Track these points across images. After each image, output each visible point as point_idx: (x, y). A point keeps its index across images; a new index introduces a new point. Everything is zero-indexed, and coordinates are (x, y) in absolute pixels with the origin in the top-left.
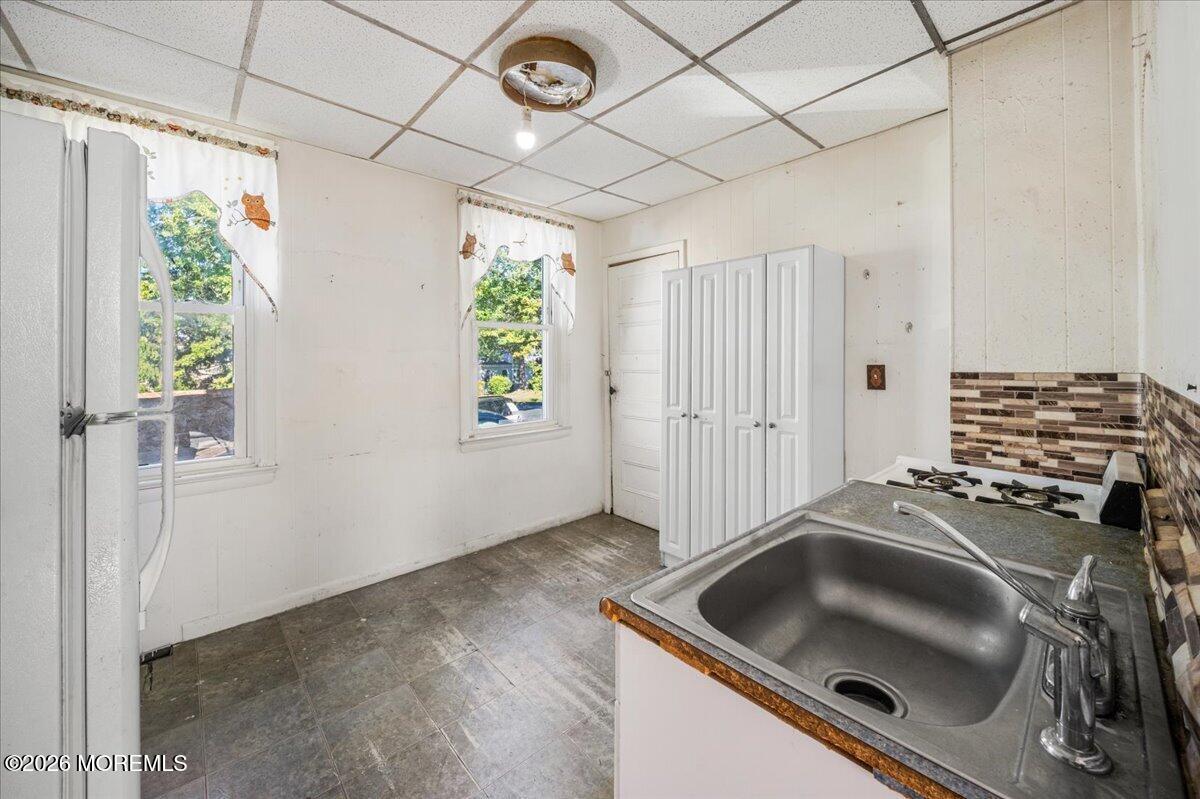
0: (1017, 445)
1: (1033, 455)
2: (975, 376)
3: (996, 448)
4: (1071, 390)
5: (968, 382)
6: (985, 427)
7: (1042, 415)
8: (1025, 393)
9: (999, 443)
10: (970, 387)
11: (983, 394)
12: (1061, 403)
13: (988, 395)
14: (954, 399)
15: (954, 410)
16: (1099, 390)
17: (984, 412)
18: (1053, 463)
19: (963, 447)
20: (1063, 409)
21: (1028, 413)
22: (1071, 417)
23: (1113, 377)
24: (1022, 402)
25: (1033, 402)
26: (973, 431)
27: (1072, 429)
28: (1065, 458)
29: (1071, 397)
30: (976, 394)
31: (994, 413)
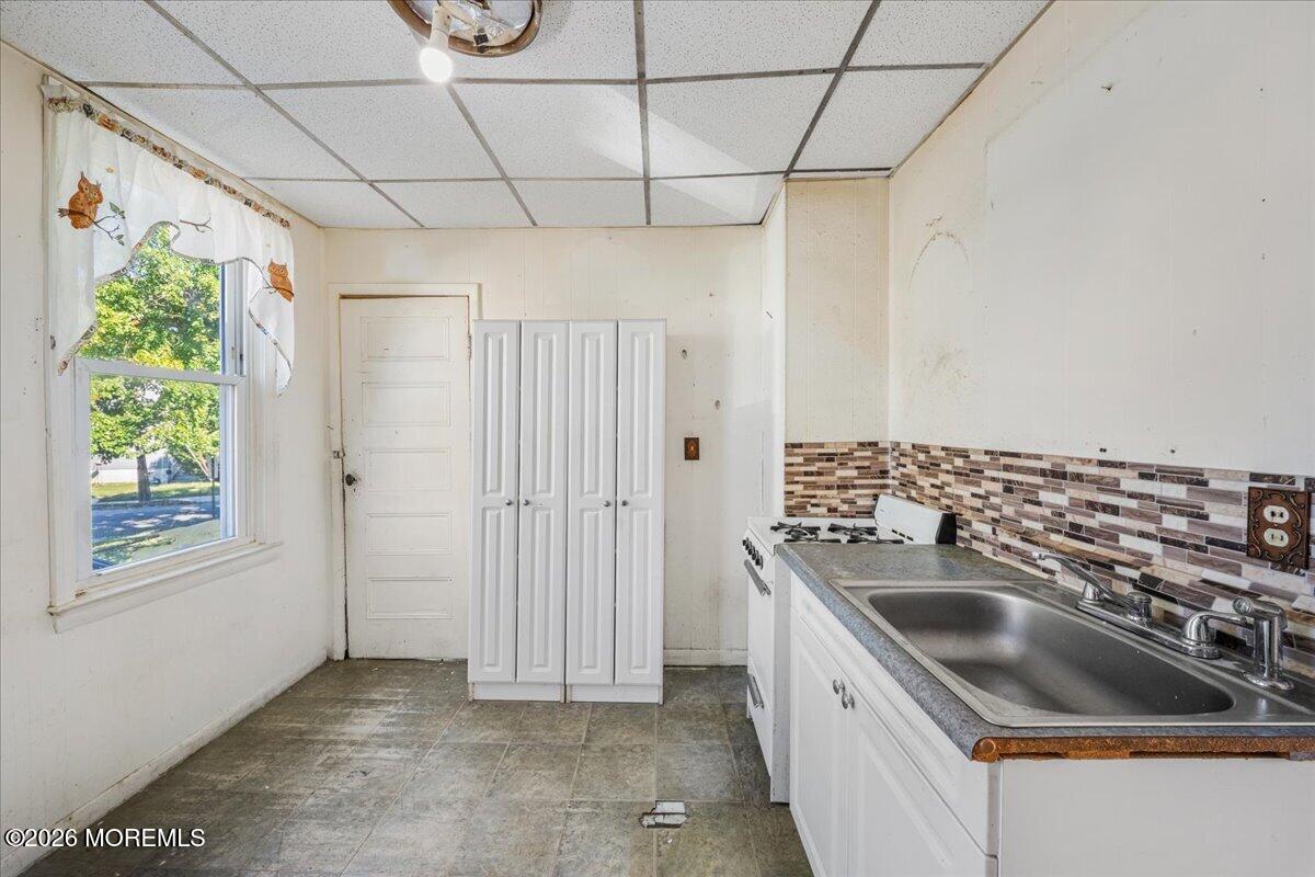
0: (825, 497)
1: (835, 503)
2: (800, 446)
3: (813, 501)
4: (856, 454)
5: (796, 451)
6: (807, 485)
7: (839, 473)
8: (830, 458)
9: (814, 497)
10: (797, 455)
11: (806, 460)
12: (850, 464)
13: (808, 460)
14: (787, 465)
15: (787, 473)
16: (869, 454)
17: (806, 474)
18: (845, 507)
19: (792, 503)
20: (851, 468)
21: (832, 473)
22: (855, 473)
23: (876, 444)
24: (828, 464)
25: (835, 464)
26: (798, 489)
27: (856, 482)
28: (852, 502)
29: (855, 459)
30: (800, 460)
31: (812, 474)
